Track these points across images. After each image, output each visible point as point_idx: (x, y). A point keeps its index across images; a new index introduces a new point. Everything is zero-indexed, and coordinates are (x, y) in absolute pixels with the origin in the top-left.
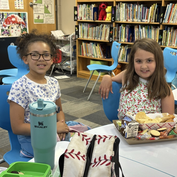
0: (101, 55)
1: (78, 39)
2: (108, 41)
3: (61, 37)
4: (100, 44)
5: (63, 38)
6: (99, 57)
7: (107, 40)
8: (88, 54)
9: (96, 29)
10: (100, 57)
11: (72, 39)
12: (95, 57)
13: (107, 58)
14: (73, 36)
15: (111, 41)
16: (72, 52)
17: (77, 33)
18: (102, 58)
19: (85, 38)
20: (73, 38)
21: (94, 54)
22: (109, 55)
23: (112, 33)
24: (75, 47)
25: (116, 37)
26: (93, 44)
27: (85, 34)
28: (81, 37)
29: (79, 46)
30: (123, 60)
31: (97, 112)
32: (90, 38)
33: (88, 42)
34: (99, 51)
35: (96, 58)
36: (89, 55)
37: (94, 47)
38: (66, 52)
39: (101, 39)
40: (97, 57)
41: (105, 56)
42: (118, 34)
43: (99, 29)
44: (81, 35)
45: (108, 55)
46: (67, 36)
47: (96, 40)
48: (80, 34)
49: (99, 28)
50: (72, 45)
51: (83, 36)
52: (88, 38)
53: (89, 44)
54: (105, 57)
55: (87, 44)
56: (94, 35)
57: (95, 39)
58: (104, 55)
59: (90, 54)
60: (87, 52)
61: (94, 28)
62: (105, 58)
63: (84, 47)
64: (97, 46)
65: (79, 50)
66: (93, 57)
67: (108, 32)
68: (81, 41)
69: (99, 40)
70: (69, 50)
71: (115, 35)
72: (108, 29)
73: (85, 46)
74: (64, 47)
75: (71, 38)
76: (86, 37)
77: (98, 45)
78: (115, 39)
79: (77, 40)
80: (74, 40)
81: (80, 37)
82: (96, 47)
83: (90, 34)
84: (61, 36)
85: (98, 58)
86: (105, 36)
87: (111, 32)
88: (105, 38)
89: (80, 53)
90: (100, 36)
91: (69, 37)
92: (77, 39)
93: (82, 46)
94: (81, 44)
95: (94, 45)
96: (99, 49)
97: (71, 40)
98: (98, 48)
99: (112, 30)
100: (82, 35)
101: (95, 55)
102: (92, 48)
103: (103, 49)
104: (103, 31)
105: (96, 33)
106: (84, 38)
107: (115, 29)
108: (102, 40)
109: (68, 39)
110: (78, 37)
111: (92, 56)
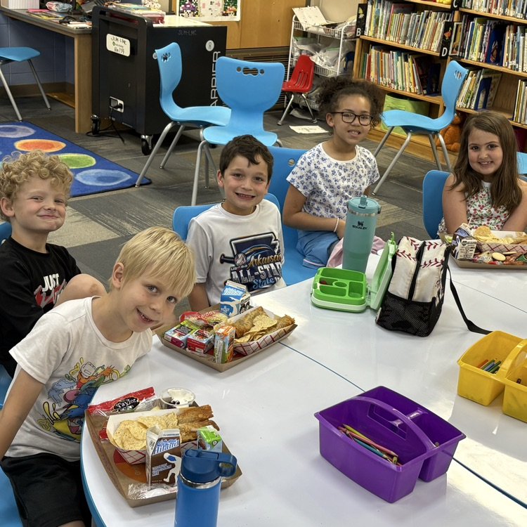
0: (415, 86)
1: (362, 37)
2: (438, 54)
3: (318, 27)
4: (416, 57)
5: (321, 30)
6: (408, 90)
7: (435, 50)
8: (381, 78)
9: (409, 20)
10: (410, 89)
11: (345, 35)
12: (397, 89)
13: (429, 94)
14: (348, 29)
15: (443, 55)
16: (342, 69)
17: (361, 23)
18: (416, 93)
19: (380, 38)
20: (349, 34)
21: (397, 80)
22: (434, 85)
23: (450, 37)
24: (349, 56)
25: (457, 47)
26: (399, 55)
27: (381, 27)
28: (369, 34)
29: (360, 55)
30: (469, 104)
32: (391, 40)
33: (387, 48)
34: (412, 74)
35: (400, 91)
36: (384, 82)
37: (399, 63)
38: (327, 67)
39: (419, 47)
40: (404, 88)
41: (424, 89)
42: (464, 39)
43: (418, 21)
44: (370, 29)
45: (432, 88)
46: (334, 26)
47: (406, 46)
48: (367, 26)
49: (419, 17)
50: (343, 50)
51: (375, 31)
52: (387, 39)
53: (387, 55)
54: (425, 92)
55: (382, 54)
56: (403, 34)
57: (404, 43)
58: (422, 85)
59: (388, 80)
60: (379, 73)
61: (406, 15)
62: (424, 95)
63: (373, 60)
64: (406, 60)
65: (359, 66)
66: (394, 88)
67: (439, 31)
68: (367, 45)
69: (414, 47)
70: (335, 63)
71: (457, 41)
72: (439, 24)
73: (377, 57)
74: (321, 53)
75: (342, 33)
76: (382, 35)
77: (409, 60)
78: (455, 50)
79: (358, 40)
80: (351, 38)
81: (366, 33)
82: (403, 63)
83: (393, 28)
84: (317, 25)
85: (407, 93)
86: (432, 41)
87: (447, 35)
88: (430, 45)
89: (361, 74)
90: (418, 38)
91: (337, 29)
92: (359, 37)
93: (370, 57)
94: (368, 52)
95: (399, 58)
96: (411, 69)
97: (342, 37)
98: (410, 67)
99: (450, 29)
100: (372, 28)
101: (400, 83)
102: (393, 65)
103: (420, 71)
104: (428, 29)
105: (409, 29)
106: (376, 38)
107: (457, 26)
108: (423, 48)
109: (336, 35)
110: (363, 34)
111: (393, 84)
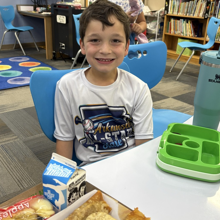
0: (192, 33)
1: (167, 15)
2: (203, 18)
3: (148, 13)
4: (192, 20)
5: (149, 14)
6: (188, 36)
7: (201, 16)
8: (176, 32)
9: (189, 4)
10: (189, 35)
11: (160, 15)
12: (184, 35)
13: (198, 36)
14: (161, 12)
15: (206, 17)
16: (159, 29)
17: (167, 9)
18: (192, 37)
19: (175, 14)
20: (161, 14)
21: (183, 32)
22: (200, 33)
23: (209, 9)
24: (162, 24)
25: (212, 13)
26: (184, 20)
27: (175, 10)
28: (170, 13)
29: (166, 23)
30: (218, 39)
31: (189, 93)
32: (180, 14)
33: (178, 18)
34: (190, 29)
35: (185, 36)
36: (178, 33)
37: (184, 24)
38: (152, 29)
39: (193, 16)
40: (186, 35)
41: (196, 35)
42: (215, 9)
43: (193, 4)
44: (170, 11)
46: (155, 12)
47: (188, 16)
48: (169, 10)
49: (193, 3)
50: (159, 22)
51: (173, 12)
52: (179, 14)
53: (178, 21)
54: (196, 36)
55: (176, 21)
56: (186, 11)
57: (186, 15)
58: (195, 33)
59: (179, 32)
60: (175, 29)
61: (187, 2)
62: (196, 37)
63: (172, 24)
64: (187, 22)
65: (166, 27)
66: (182, 35)
67: (203, 8)
68: (170, 18)
69: (191, 16)
70: (155, 27)
71: (212, 11)
72: (203, 4)
73: (174, 23)
74: (149, 24)
75: (159, 14)
76: (176, 13)
77: (189, 22)
78: (211, 15)
79: (165, 16)
80: (162, 16)
81: (169, 13)
82: (186, 24)
83: (181, 9)
84: (148, 12)
85: (188, 37)
86: (200, 12)
88: (199, 14)
89: (167, 31)
90: (193, 12)
91: (156, 13)
92: (166, 15)
93: (171, 23)
94: (170, 21)
95: (184, 22)
96: (190, 26)
97: (158, 15)
98: (189, 26)
99: (209, 5)
100: (172, 10)
101: (185, 33)
102: (182, 25)
103: (194, 27)
104: (198, 7)
105: (189, 8)
106: (173, 14)
107: (212, 3)
108: (195, 16)
109: (156, 15)
110: (167, 13)
111: (181, 34)
